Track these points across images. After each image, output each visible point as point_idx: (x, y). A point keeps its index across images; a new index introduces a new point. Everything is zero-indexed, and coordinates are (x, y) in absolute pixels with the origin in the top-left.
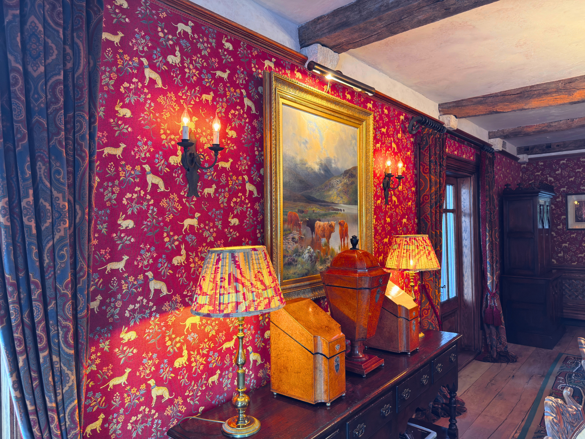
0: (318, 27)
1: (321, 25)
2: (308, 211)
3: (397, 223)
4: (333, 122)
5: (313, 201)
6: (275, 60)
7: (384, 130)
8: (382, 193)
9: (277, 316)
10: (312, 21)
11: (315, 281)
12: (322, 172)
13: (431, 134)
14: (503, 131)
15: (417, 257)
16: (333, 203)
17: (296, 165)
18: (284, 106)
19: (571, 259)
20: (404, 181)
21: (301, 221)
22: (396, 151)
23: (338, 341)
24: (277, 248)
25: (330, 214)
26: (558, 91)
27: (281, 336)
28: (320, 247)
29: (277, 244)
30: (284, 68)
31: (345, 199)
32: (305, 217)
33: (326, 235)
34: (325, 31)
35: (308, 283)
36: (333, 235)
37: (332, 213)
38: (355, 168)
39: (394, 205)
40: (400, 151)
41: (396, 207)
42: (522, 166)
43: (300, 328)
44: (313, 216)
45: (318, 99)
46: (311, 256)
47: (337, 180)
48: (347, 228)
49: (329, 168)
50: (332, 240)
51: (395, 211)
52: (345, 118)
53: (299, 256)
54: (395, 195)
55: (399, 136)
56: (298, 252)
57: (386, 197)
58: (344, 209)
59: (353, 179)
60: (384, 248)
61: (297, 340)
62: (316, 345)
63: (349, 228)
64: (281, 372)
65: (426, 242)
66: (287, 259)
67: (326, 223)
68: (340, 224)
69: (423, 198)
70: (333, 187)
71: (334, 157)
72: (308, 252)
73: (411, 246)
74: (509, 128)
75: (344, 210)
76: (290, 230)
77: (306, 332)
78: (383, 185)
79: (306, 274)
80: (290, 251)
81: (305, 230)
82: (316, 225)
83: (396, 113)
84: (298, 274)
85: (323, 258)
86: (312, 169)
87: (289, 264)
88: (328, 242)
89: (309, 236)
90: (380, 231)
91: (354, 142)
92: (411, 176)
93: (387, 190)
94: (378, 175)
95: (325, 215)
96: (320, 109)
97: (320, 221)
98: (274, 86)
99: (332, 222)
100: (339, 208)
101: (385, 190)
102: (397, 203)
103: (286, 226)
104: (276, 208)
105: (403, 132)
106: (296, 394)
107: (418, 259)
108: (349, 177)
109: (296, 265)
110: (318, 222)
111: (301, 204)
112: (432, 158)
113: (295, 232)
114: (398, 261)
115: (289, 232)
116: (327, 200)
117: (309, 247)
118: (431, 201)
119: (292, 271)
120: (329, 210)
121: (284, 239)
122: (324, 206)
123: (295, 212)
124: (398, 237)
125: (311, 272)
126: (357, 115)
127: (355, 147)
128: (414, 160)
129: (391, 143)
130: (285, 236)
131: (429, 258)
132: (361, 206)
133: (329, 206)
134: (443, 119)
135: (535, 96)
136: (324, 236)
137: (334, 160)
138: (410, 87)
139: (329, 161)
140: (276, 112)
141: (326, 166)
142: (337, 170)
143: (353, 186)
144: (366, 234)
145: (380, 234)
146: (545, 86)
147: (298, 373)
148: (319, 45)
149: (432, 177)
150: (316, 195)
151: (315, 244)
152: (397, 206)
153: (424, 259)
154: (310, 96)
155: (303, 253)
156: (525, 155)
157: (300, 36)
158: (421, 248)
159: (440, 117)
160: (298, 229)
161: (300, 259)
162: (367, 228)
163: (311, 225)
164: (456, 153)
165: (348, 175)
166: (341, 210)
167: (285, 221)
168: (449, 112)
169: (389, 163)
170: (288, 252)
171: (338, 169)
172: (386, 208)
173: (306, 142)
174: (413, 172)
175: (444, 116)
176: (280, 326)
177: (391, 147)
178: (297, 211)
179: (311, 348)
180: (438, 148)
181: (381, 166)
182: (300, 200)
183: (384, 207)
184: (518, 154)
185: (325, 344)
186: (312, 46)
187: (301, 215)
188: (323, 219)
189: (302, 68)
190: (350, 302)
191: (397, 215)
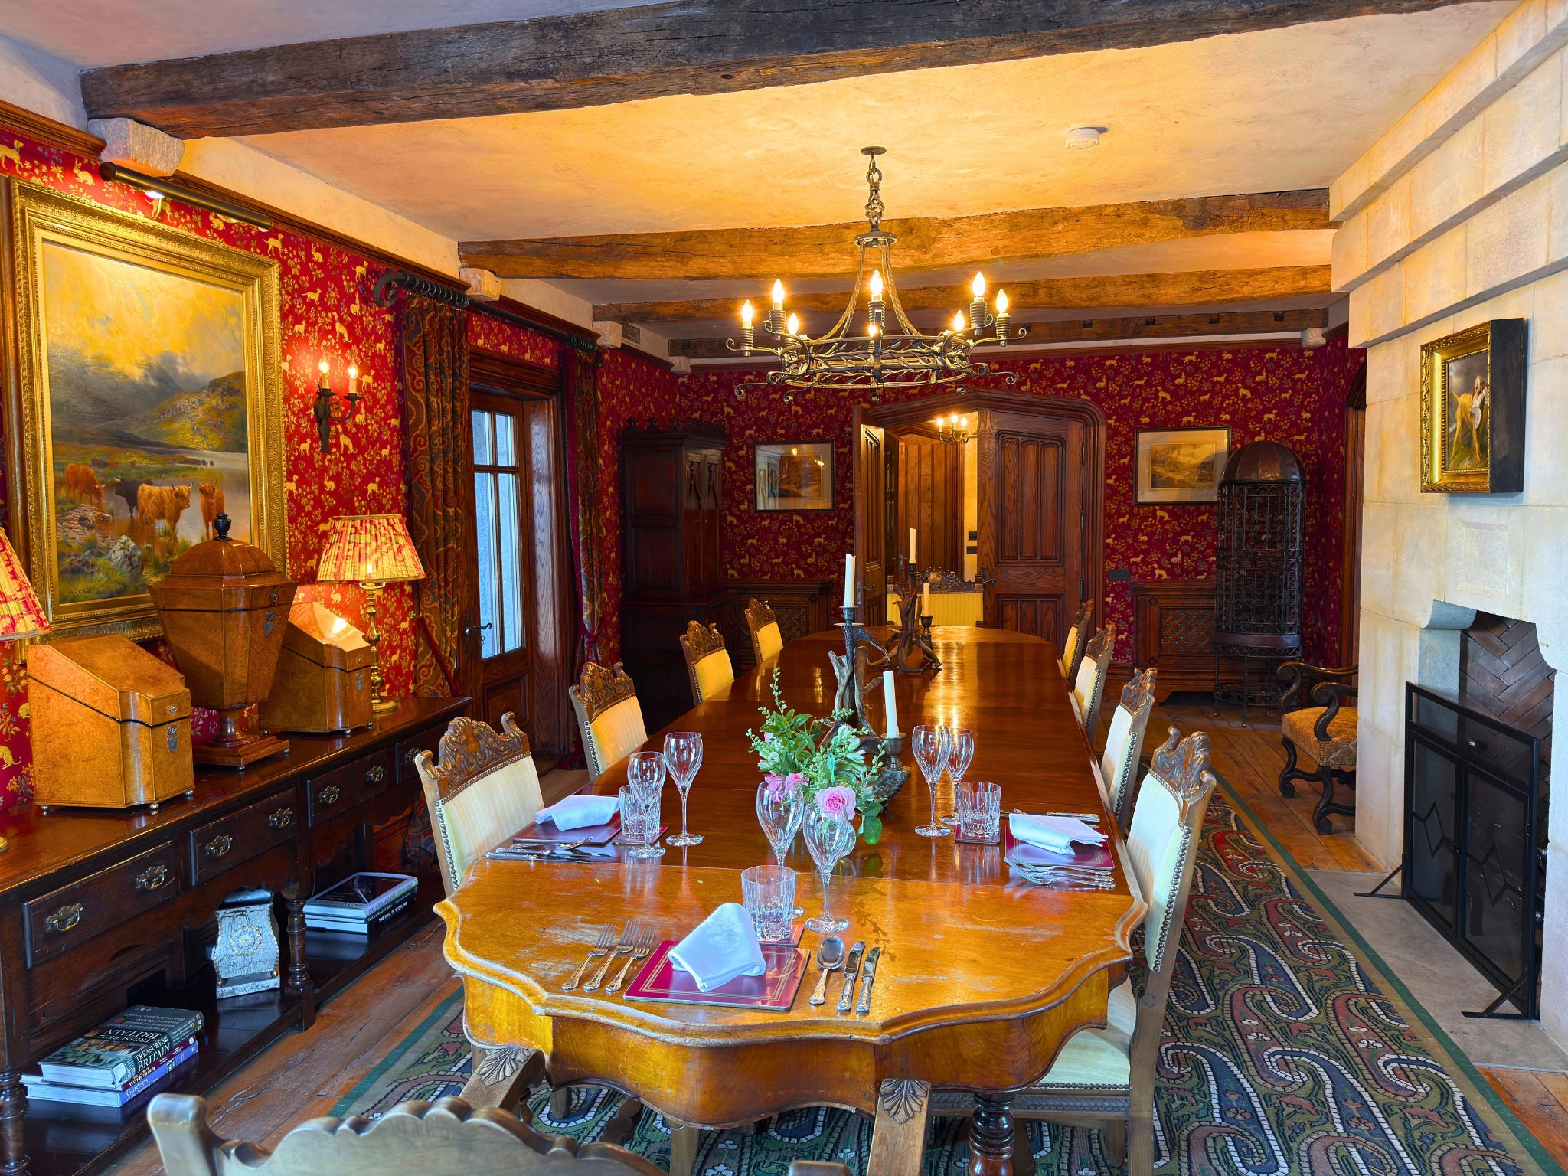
0: (126, 85)
1: (133, 83)
2: (118, 463)
3: (353, 492)
4: (178, 280)
5: (130, 442)
6: (21, 145)
7: (311, 296)
8: (312, 427)
9: (43, 664)
10: (111, 69)
11: (142, 606)
12: (153, 383)
13: (428, 311)
14: (619, 307)
15: (375, 557)
16: (183, 447)
17: (84, 366)
18: (46, 245)
19: (761, 569)
20: (370, 404)
21: (102, 483)
22: (346, 339)
23: (172, 699)
24: (40, 537)
25: (177, 470)
26: (665, 253)
27: (52, 701)
28: (152, 536)
29: (40, 530)
30: (46, 161)
31: (215, 439)
32: (112, 476)
33: (166, 512)
34: (142, 99)
35: (122, 609)
36: (184, 513)
37: (183, 469)
38: (239, 376)
39: (345, 454)
40: (357, 341)
41: (350, 458)
42: (681, 380)
43: (92, 680)
44: (133, 474)
45: (133, 232)
46: (129, 557)
47: (193, 400)
48: (221, 500)
49: (171, 374)
50: (182, 524)
51: (348, 467)
52: (206, 270)
53: (100, 555)
54: (346, 432)
55: (355, 308)
56: (95, 547)
57: (323, 436)
58: (213, 460)
59: (234, 399)
60: (320, 543)
61: (87, 702)
62: (125, 706)
63: (226, 501)
64: (54, 766)
65: (393, 528)
66: (68, 560)
67: (167, 488)
68: (202, 491)
69: (415, 441)
70: (182, 414)
71: (183, 351)
72: (122, 548)
73: (363, 537)
74: (629, 302)
75: (212, 463)
76: (72, 502)
77: (103, 685)
78: (315, 411)
79: (119, 593)
80: (75, 545)
81: (113, 503)
82: (139, 492)
83: (346, 260)
84: (99, 593)
85: (161, 561)
86: (125, 377)
87: (73, 571)
88: (174, 528)
89: (124, 513)
90: (309, 508)
91: (232, 320)
92: (389, 395)
93: (324, 422)
94: (301, 390)
95: (166, 472)
96: (141, 252)
97: (150, 483)
98: (18, 207)
99: (182, 487)
100: (201, 459)
101: (320, 423)
102: (351, 450)
103: (63, 493)
104: (36, 457)
105: (365, 301)
106: (91, 797)
107: (377, 563)
108: (224, 395)
109: (92, 573)
110: (145, 486)
111: (100, 448)
112: (432, 360)
113: (86, 506)
114: (338, 566)
115: (70, 506)
116: (165, 440)
117: (124, 538)
118: (431, 449)
119: (81, 585)
120: (173, 461)
121: (57, 520)
122: (161, 453)
123: (83, 465)
124: (338, 519)
125: (132, 588)
126: (236, 266)
127: (237, 333)
128: (395, 362)
129: (333, 324)
130: (61, 513)
131: (399, 558)
132: (256, 454)
133: (173, 453)
134: (467, 277)
135: (629, 256)
136: (162, 516)
137: (183, 358)
138: (380, 205)
139: (169, 360)
140: (25, 258)
141: (162, 370)
142: (190, 379)
143: (236, 413)
144: (270, 514)
145: (308, 514)
146: (644, 238)
147: (90, 760)
148: (130, 121)
149: (433, 399)
150: (137, 430)
151: (136, 531)
152: (353, 457)
153: (388, 561)
154: (114, 225)
155: (108, 549)
156: (682, 359)
157: (85, 94)
158: (383, 539)
159: (462, 270)
160: (95, 501)
161: (101, 561)
162: (270, 501)
163: (128, 492)
164: (505, 348)
165: (220, 390)
166: (204, 463)
167: (58, 484)
168: (480, 263)
169: (324, 367)
170: (70, 546)
171: (193, 376)
172: (323, 462)
173: (108, 319)
174: (393, 387)
175: (469, 270)
176: (49, 683)
177: (333, 331)
178: (90, 462)
179: (115, 711)
180: (447, 339)
181: (309, 371)
182: (96, 439)
183: (317, 457)
184: (670, 355)
185: (144, 704)
186: (114, 121)
187: (101, 471)
188: (159, 481)
189: (93, 163)
190: (210, 636)
191: (352, 475)
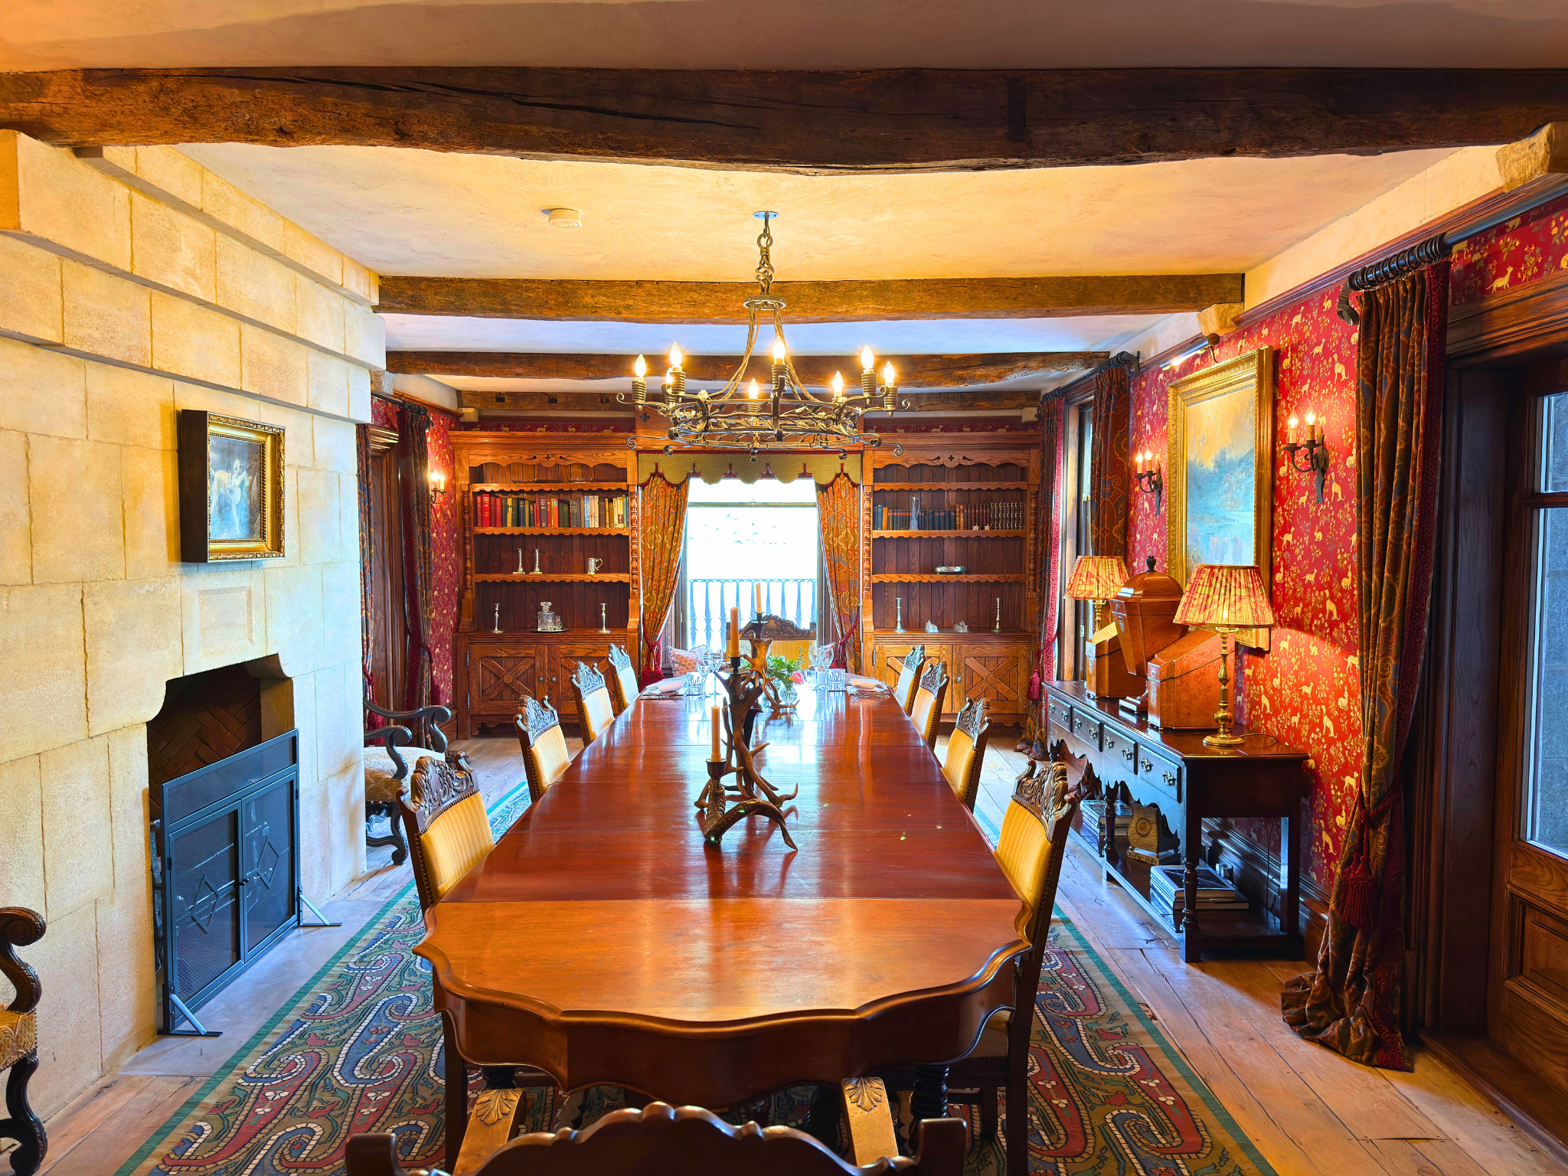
3: (1337, 543)
8: (1311, 480)
12: (1217, 470)
17: (1196, 469)
18: (1188, 408)
39: (1334, 503)
41: (1338, 506)
51: (1335, 517)
54: (1337, 479)
60: (1305, 592)
90: (1300, 557)
102: (1340, 498)
145: (1299, 564)
152: (1341, 505)
166: (1234, 520)
172: (1316, 512)
183: (1312, 508)
191: (1338, 526)
